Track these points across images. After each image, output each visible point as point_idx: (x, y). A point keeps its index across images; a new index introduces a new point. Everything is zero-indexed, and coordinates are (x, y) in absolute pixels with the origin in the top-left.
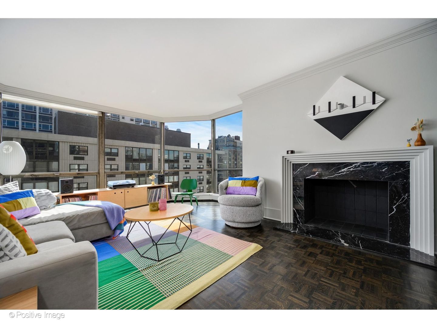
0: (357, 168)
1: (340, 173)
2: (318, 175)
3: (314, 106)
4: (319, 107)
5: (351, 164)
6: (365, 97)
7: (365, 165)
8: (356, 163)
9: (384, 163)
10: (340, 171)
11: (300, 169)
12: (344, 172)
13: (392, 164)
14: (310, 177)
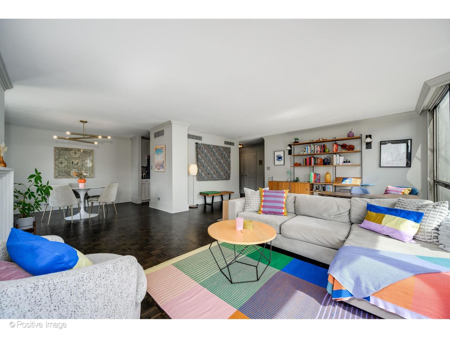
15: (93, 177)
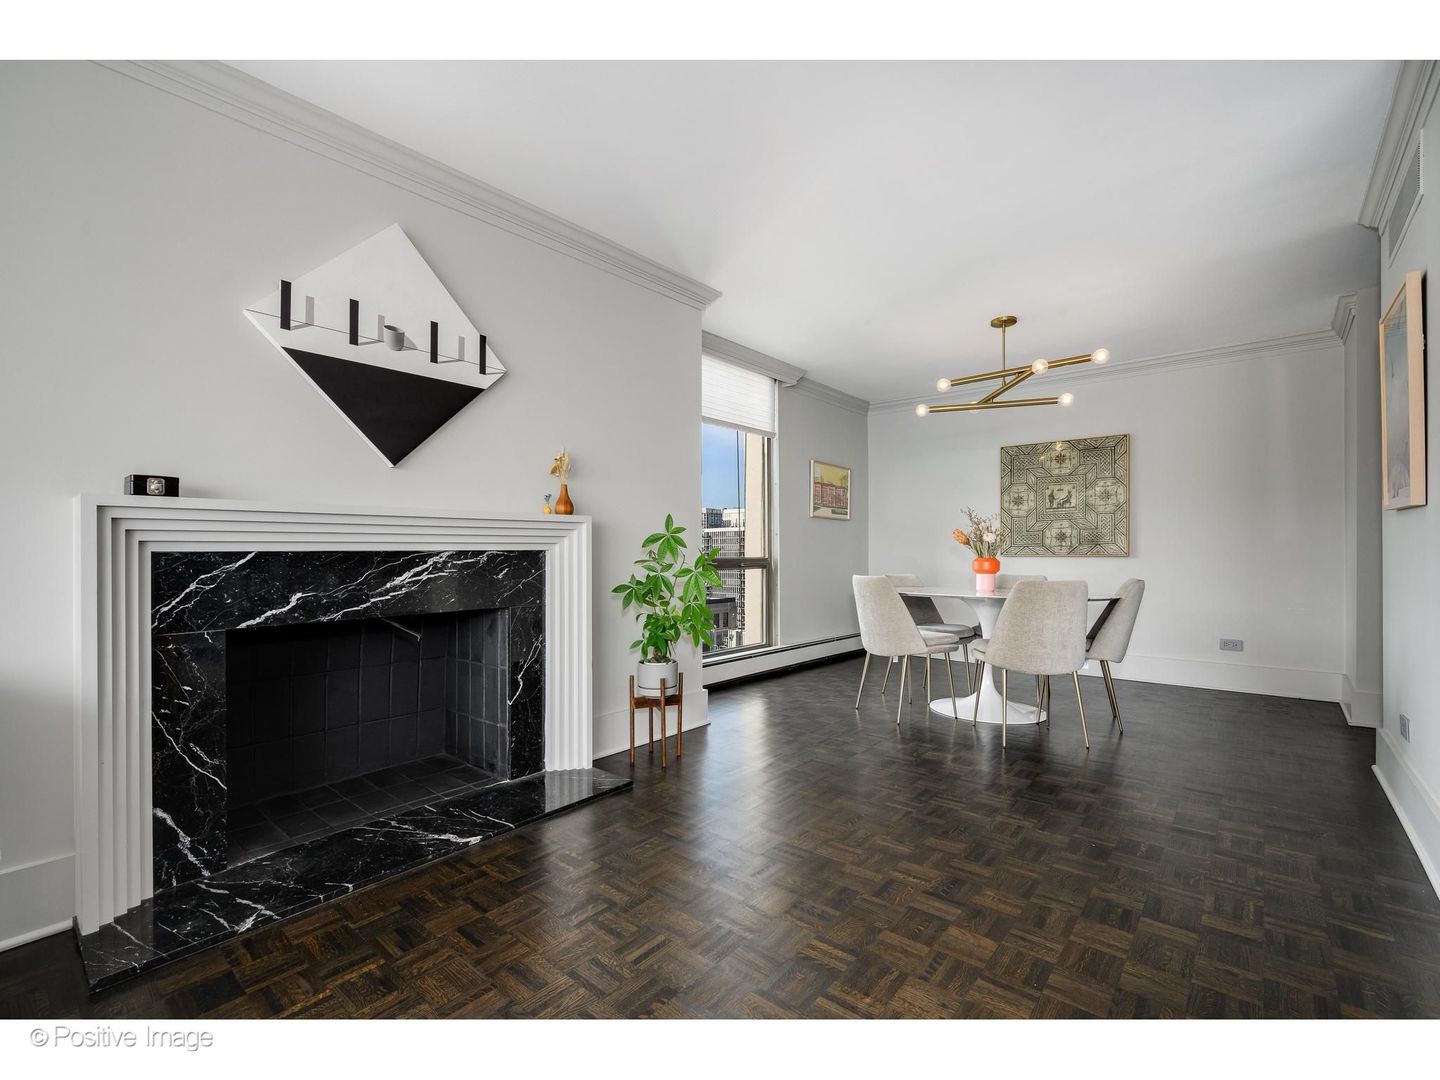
0: (441, 570)
1: (387, 592)
2: (302, 605)
3: (286, 287)
4: (310, 301)
5: (424, 557)
6: (462, 341)
7: (460, 562)
8: (438, 554)
9: (502, 555)
10: (388, 585)
11: (204, 582)
12: (401, 587)
13: (516, 558)
14: (258, 620)
15: (1127, 555)
